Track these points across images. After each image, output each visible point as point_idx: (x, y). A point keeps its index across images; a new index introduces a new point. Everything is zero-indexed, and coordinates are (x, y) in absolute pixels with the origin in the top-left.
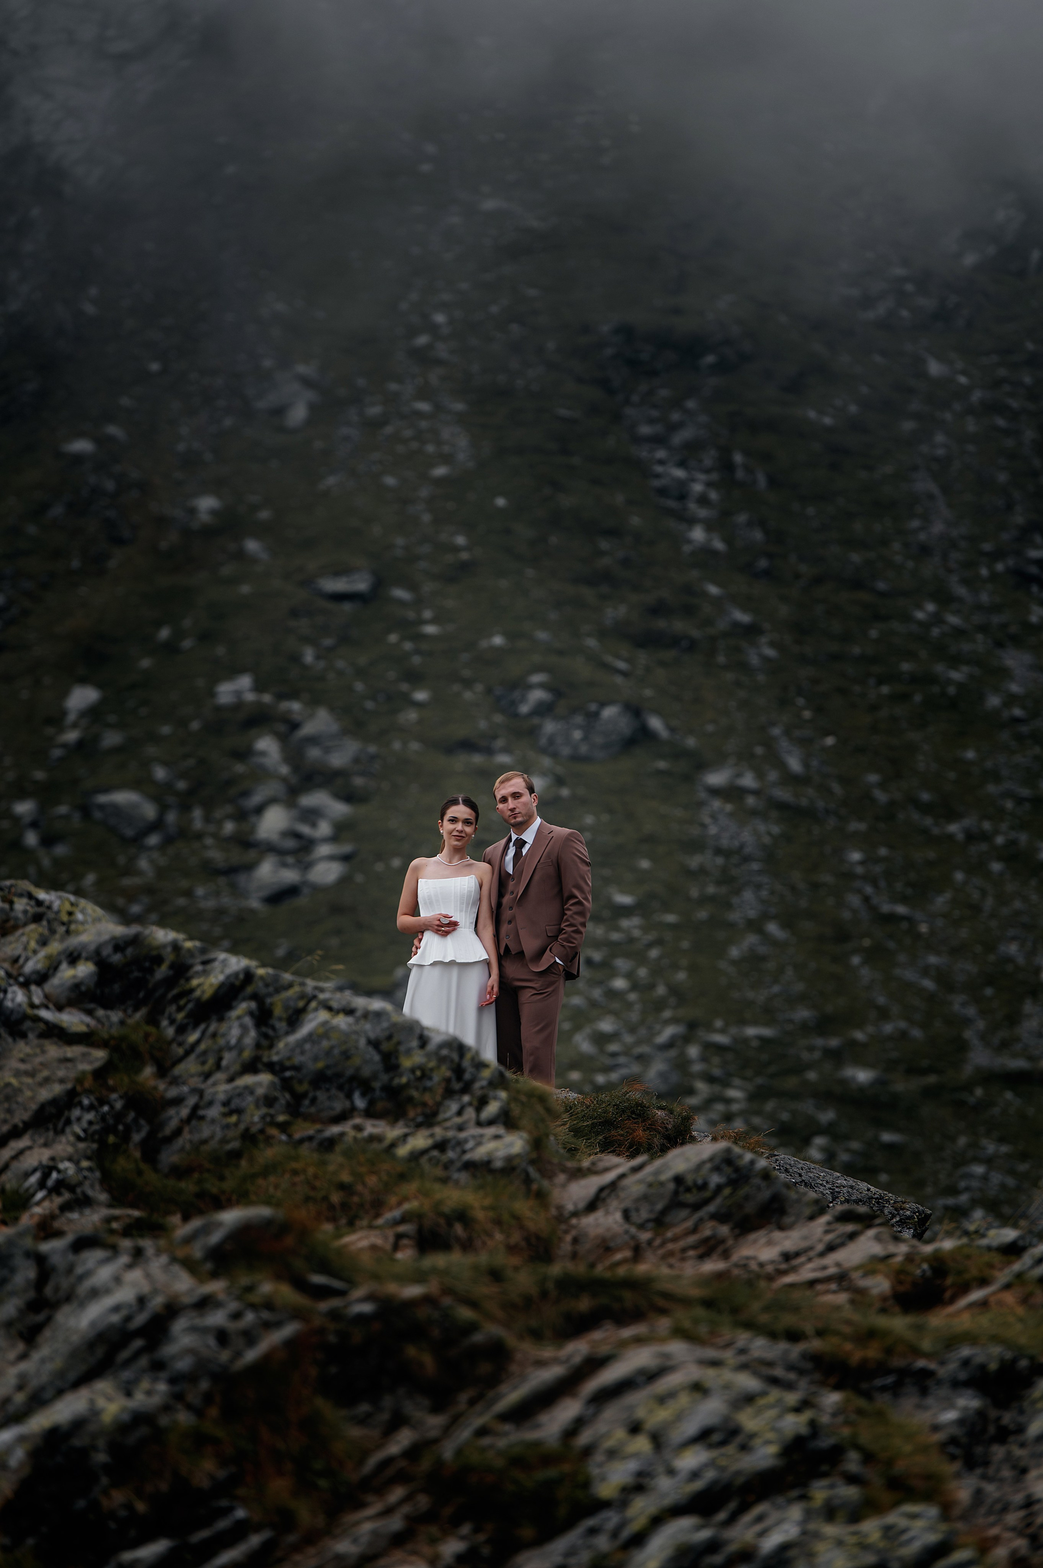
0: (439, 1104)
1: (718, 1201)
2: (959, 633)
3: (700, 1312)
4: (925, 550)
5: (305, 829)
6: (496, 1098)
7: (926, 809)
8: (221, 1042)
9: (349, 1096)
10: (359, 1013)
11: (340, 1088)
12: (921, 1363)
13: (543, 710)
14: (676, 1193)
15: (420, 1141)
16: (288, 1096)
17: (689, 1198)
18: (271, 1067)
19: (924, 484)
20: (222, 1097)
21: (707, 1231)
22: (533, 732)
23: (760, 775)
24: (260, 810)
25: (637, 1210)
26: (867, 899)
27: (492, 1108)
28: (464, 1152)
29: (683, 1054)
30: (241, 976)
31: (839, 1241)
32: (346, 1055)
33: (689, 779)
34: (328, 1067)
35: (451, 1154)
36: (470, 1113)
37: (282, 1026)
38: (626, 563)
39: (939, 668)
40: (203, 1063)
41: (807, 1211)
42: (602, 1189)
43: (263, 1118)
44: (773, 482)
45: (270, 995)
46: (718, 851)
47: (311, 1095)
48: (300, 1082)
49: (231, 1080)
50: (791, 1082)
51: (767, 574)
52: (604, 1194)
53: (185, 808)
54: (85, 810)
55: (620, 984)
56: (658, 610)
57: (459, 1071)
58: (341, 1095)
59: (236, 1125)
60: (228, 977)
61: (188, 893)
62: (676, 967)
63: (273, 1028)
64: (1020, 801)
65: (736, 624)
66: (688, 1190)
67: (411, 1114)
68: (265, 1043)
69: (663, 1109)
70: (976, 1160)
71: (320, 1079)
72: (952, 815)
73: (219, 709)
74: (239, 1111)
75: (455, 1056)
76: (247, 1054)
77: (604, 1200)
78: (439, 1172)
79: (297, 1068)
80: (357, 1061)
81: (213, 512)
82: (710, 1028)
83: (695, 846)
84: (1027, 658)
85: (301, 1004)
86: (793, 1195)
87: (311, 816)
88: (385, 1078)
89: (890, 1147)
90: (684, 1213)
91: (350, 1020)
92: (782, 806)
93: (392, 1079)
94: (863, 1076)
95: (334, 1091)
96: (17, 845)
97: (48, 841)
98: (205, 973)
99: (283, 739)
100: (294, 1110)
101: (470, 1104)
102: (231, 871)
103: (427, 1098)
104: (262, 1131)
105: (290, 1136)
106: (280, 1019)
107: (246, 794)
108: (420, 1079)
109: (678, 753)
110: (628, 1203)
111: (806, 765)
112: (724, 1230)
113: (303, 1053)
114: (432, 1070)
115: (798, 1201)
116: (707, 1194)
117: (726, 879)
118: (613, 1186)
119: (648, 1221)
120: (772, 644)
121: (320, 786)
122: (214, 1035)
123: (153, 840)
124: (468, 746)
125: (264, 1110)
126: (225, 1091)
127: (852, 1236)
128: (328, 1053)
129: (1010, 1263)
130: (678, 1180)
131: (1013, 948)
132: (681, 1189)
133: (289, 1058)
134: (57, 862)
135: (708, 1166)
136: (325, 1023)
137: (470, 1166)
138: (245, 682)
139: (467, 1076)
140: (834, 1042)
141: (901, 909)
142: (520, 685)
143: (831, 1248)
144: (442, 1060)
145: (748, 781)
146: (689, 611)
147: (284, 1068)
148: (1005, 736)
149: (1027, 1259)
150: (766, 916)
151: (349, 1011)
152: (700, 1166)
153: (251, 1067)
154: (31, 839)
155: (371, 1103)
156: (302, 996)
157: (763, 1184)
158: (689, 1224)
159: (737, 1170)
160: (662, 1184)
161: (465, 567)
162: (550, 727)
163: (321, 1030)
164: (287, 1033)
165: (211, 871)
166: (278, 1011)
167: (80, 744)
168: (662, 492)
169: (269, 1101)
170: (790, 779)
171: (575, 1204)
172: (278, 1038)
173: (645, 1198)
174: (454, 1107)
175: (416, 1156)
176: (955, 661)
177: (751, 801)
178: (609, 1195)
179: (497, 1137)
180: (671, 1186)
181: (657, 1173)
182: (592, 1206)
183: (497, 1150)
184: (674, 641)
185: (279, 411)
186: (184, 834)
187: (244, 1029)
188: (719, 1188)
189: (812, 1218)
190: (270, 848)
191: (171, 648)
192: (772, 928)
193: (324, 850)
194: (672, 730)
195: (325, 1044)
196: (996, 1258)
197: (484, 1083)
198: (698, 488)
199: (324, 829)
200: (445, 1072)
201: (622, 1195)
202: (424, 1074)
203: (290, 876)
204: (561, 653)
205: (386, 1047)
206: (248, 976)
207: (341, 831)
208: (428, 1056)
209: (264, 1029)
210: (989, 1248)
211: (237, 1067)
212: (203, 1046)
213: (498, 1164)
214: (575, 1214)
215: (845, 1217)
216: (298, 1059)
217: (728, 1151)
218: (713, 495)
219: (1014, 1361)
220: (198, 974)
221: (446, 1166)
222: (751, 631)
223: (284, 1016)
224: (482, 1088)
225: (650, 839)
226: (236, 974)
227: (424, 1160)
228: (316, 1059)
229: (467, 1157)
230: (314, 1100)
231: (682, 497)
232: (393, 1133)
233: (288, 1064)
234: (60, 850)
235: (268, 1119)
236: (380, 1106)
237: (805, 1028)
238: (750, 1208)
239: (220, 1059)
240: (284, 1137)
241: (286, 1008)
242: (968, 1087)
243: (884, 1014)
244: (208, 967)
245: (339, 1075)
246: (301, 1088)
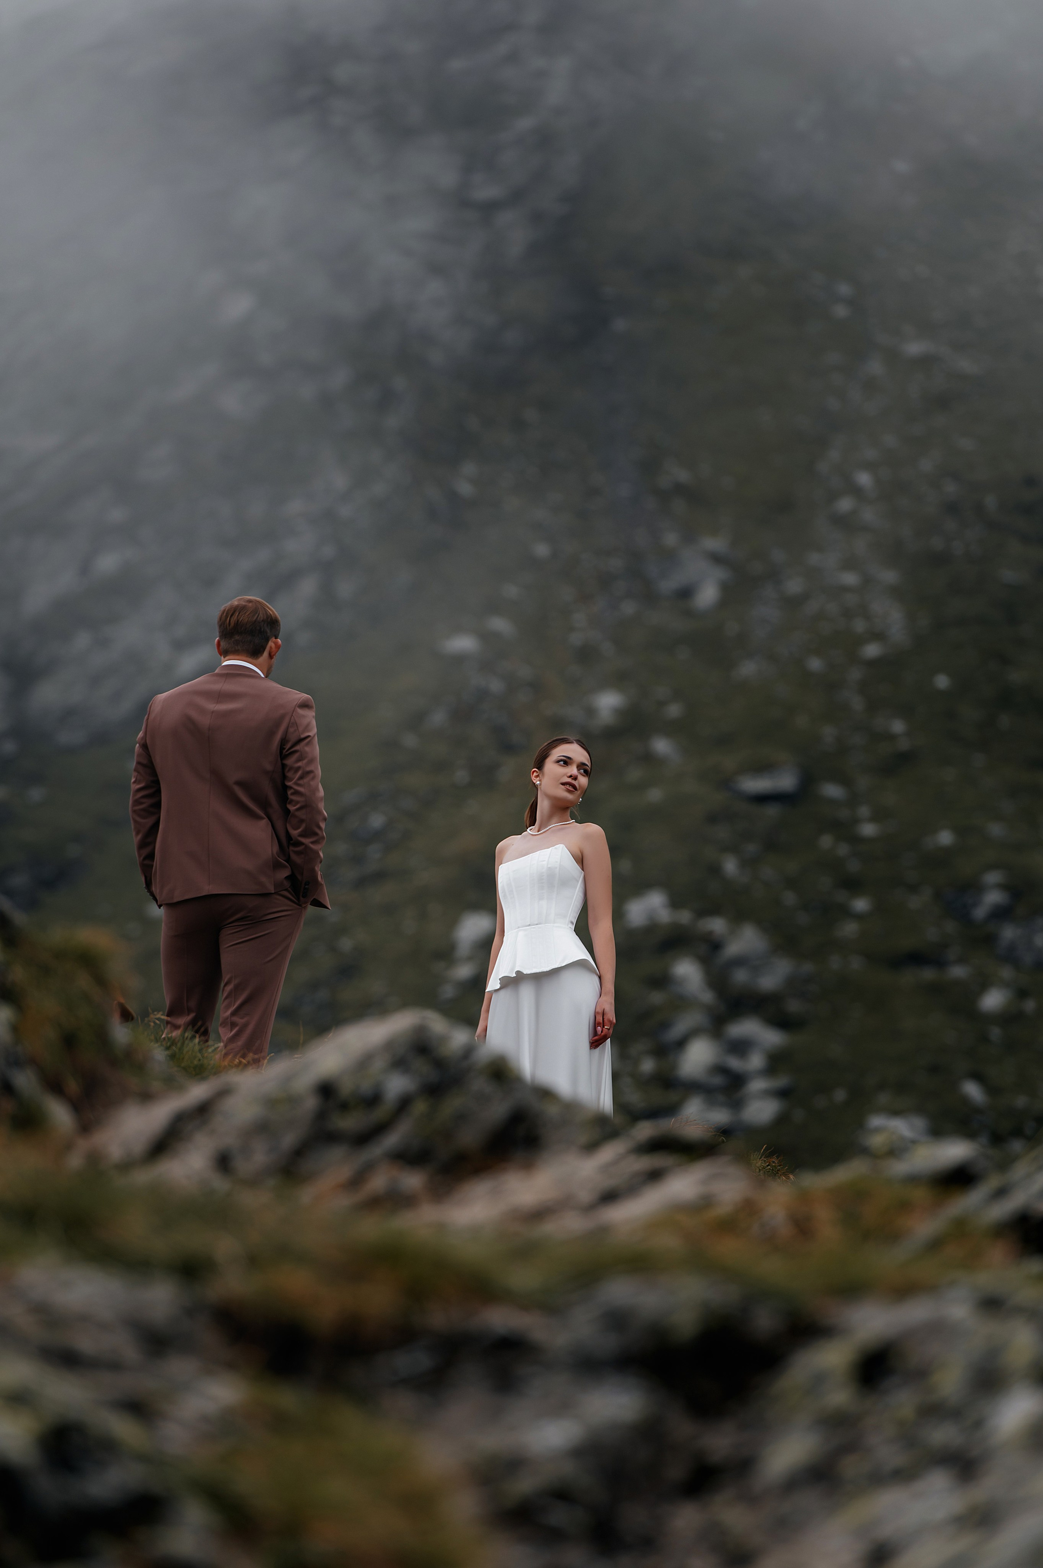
1: (405, 1127)
5: (734, 1063)
13: (1001, 914)
14: (321, 1116)
17: (349, 1123)
21: (378, 1182)
22: (989, 940)
24: (681, 1044)
25: (245, 1152)
41: (583, 1138)
42: (179, 1119)
52: (183, 1126)
66: (344, 1107)
73: (631, 931)
77: (182, 1136)
81: (615, 711)
86: (552, 1110)
87: (740, 1047)
90: (337, 1153)
99: (704, 961)
102: (653, 1114)
107: (665, 1025)
110: (226, 1141)
112: (412, 1180)
116: (380, 1114)
118: (200, 1113)
119: (266, 1170)
121: (750, 1012)
124: (916, 958)
127: (655, 1176)
130: (326, 1089)
132: (332, 1107)
135: (383, 1060)
138: (657, 898)
142: (971, 887)
143: (610, 1197)
152: (364, 1062)
158: (347, 1171)
159: (439, 1063)
160: (292, 1100)
161: (903, 759)
162: (1009, 933)
167: (475, 980)
173: (261, 1128)
180: (311, 1103)
185: (686, 593)
188: (404, 1103)
189: (591, 1147)
190: (695, 1087)
193: (757, 1085)
196: (920, 1194)
199: (756, 1061)
203: (721, 1117)
204: (1018, 848)
207: (776, 1062)
210: (913, 1180)
214: (126, 1166)
215: (652, 1146)
217: (421, 1030)
238: (468, 1137)
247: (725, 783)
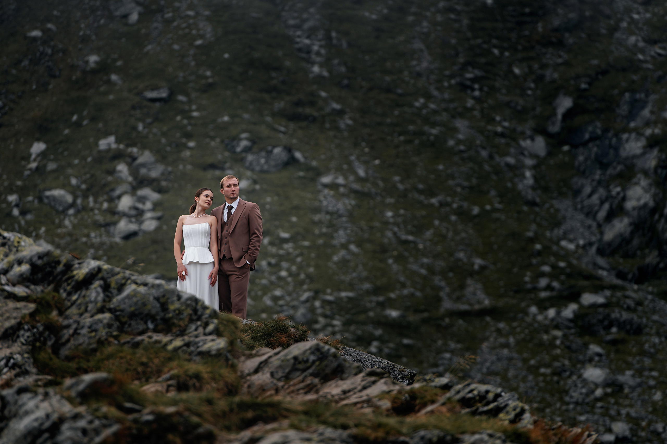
0: (187, 326)
1: (314, 368)
2: (435, 112)
3: (302, 417)
4: (419, 75)
5: (140, 206)
6: (212, 323)
7: (421, 192)
8: (87, 299)
9: (146, 323)
10: (150, 285)
11: (142, 319)
12: (402, 438)
13: (247, 150)
14: (294, 364)
15: (178, 343)
16: (118, 323)
17: (301, 366)
18: (110, 310)
19: (418, 45)
20: (88, 324)
21: (309, 381)
22: (242, 160)
23: (346, 178)
24: (119, 197)
25: (277, 372)
26: (395, 234)
27: (211, 327)
28: (198, 347)
29: (313, 305)
30: (96, 269)
31: (368, 385)
32: (144, 304)
33: (314, 180)
34: (136, 310)
35: (192, 348)
36: (201, 330)
37: (115, 292)
38: (284, 82)
39: (426, 128)
40: (79, 309)
41: (354, 372)
42: (261, 363)
43: (107, 333)
44: (350, 45)
45: (109, 278)
46: (328, 213)
47: (129, 322)
48: (124, 317)
49: (92, 316)
50: (362, 317)
51: (348, 86)
52: (262, 365)
53: (85, 197)
54: (40, 199)
55: (284, 273)
56: (298, 104)
57: (195, 311)
58: (142, 322)
59: (95, 337)
60: (90, 270)
61: (88, 236)
62: (309, 265)
63: (111, 293)
64: (463, 188)
65: (334, 110)
66: (300, 363)
67: (174, 330)
68: (107, 299)
69: (294, 328)
70: (447, 351)
71: (133, 316)
72: (433, 195)
73: (100, 152)
74: (96, 331)
75: (194, 304)
76: (99, 305)
77: (262, 368)
78: (187, 356)
79: (122, 311)
80: (149, 307)
81: (96, 62)
82: (325, 294)
83: (317, 210)
84: (466, 123)
85: (123, 281)
86: (347, 365)
87: (142, 199)
88: (162, 314)
89: (408, 346)
90: (298, 373)
91: (146, 288)
92: (356, 192)
93: (165, 315)
94: (394, 314)
95: (139, 321)
96: (9, 215)
97: (23, 213)
98: (80, 268)
99: (129, 165)
100: (121, 330)
101: (201, 325)
102: (107, 225)
103: (182, 323)
104: (106, 339)
105: (119, 341)
106: (114, 288)
107: (113, 190)
108: (178, 315)
109: (309, 169)
110: (273, 369)
111: (366, 172)
112: (316, 381)
113: (125, 303)
114: (183, 310)
115: (350, 367)
116: (309, 364)
117: (331, 225)
118: (266, 362)
119: (282, 377)
120: (351, 118)
121: (147, 186)
122: (84, 296)
123: (71, 211)
124: (213, 166)
125: (107, 330)
126: (90, 322)
127: (374, 382)
128: (136, 303)
129: (445, 393)
130: (295, 358)
131: (461, 255)
132: (297, 362)
133: (118, 306)
134: (27, 222)
135: (309, 352)
136: (134, 290)
137: (201, 354)
138: (112, 139)
139: (199, 313)
140: (381, 299)
141: (410, 238)
142: (236, 139)
143: (364, 388)
144: (188, 306)
145: (341, 180)
146: (312, 104)
147: (116, 311)
148: (456, 158)
149: (452, 392)
150: (349, 242)
151: (145, 285)
152: (305, 352)
153: (101, 310)
154: (16, 212)
155: (156, 326)
156: (124, 278)
157: (334, 360)
158: (301, 378)
159: (322, 353)
160: (288, 360)
161: (210, 86)
162: (250, 157)
163: (133, 293)
164: (118, 295)
165: (97, 225)
166: (113, 285)
167: (37, 168)
168: (300, 50)
169: (109, 326)
170: (360, 180)
171: (249, 370)
172: (113, 297)
173: (280, 367)
174: (193, 327)
175: (176, 350)
176: (433, 125)
177: (342, 190)
178: (264, 365)
179: (213, 340)
180: (292, 361)
181: (286, 355)
182: (256, 371)
183: (212, 346)
184: (306, 118)
185: (126, 16)
186: (85, 208)
187: (98, 293)
188: (314, 362)
189: (356, 374)
190: (124, 215)
191: (78, 124)
192: (353, 247)
193: (149, 215)
194: (306, 158)
195: (135, 299)
196: (439, 391)
197: (207, 316)
198: (316, 48)
199: (149, 205)
200: (189, 311)
201: (270, 365)
202: (179, 312)
203: (133, 227)
204: (255, 124)
205: (162, 300)
206: (99, 269)
207: (156, 206)
208: (182, 304)
209: (107, 293)
210: (436, 387)
211: (94, 311)
212: (79, 301)
213: (214, 352)
214: (249, 375)
215: (371, 374)
216: (122, 307)
217: (318, 345)
218: (323, 51)
219: (444, 437)
220: (76, 269)
221: (190, 354)
222: (341, 113)
223: (116, 287)
224: (206, 318)
225: (297, 208)
226: (94, 269)
227: (180, 351)
228: (130, 306)
229: (200, 349)
230: (130, 325)
231: (309, 52)
232: (165, 339)
233: (118, 308)
234: (29, 217)
235: (109, 334)
236: (160, 327)
237: (368, 293)
238: (328, 371)
239: (87, 307)
240: (116, 342)
241: (117, 283)
242: (442, 318)
243: (403, 286)
244: (81, 265)
245: (141, 314)
246: (124, 320)
247: (139, 94)
